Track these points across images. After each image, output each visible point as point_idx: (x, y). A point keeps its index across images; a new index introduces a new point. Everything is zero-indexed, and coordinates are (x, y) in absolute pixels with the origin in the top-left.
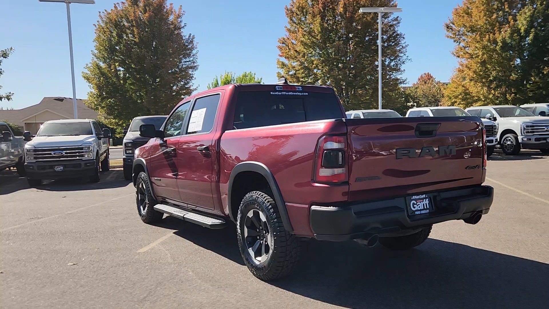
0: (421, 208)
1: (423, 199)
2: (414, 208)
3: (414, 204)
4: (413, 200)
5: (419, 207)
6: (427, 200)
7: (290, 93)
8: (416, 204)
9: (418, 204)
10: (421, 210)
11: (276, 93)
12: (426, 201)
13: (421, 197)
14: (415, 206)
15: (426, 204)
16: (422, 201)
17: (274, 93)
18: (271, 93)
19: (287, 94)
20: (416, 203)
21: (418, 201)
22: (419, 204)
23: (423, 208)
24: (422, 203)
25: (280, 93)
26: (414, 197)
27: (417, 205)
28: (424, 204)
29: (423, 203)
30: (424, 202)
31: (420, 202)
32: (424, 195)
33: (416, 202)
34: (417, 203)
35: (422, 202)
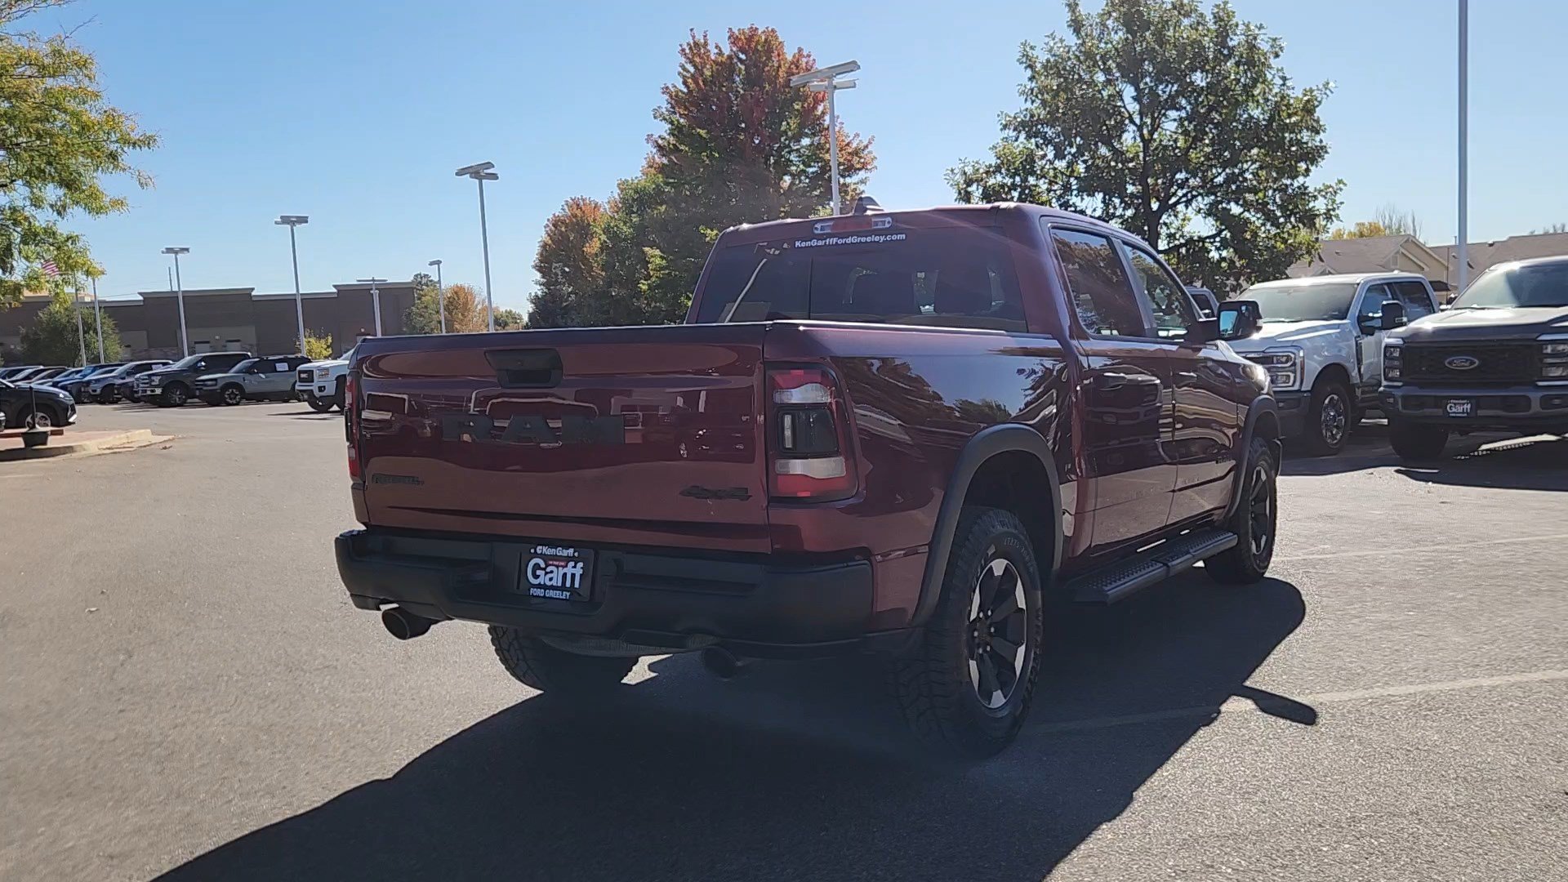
0: (554, 583)
1: (568, 559)
2: (536, 577)
3: (537, 566)
4: (536, 555)
5: (551, 579)
6: (580, 565)
7: (849, 240)
8: (544, 569)
9: (548, 569)
10: (553, 588)
11: (808, 244)
12: (575, 567)
13: (561, 554)
14: (538, 572)
15: (573, 576)
16: (563, 564)
17: (804, 244)
18: (798, 244)
19: (840, 241)
20: (543, 565)
21: (551, 562)
22: (552, 572)
23: (560, 584)
24: (562, 571)
25: (820, 243)
26: (539, 549)
27: (546, 573)
28: (565, 575)
29: (565, 570)
30: (569, 570)
31: (557, 567)
32: (571, 551)
33: (546, 564)
34: (547, 566)
35: (563, 567)
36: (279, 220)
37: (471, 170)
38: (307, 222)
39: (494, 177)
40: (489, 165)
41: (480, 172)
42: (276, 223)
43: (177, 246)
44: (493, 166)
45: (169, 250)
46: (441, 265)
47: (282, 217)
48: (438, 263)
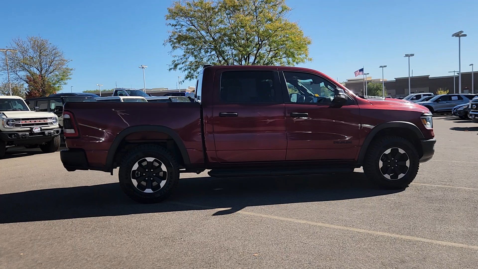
36: (405, 56)
37: (456, 34)
38: (414, 55)
39: (465, 35)
40: (462, 32)
41: (458, 35)
42: (404, 57)
43: (383, 65)
44: (463, 32)
45: (381, 67)
46: (473, 66)
47: (406, 55)
48: (472, 65)
